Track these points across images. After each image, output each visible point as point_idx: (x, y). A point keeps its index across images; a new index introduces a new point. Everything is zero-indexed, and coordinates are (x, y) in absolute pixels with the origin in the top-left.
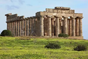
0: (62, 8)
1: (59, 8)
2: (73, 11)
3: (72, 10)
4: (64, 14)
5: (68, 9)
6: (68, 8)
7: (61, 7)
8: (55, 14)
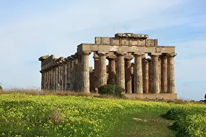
0: (130, 35)
1: (124, 35)
2: (155, 41)
3: (152, 40)
4: (134, 47)
5: (144, 38)
6: (143, 36)
7: (127, 34)
8: (114, 49)
